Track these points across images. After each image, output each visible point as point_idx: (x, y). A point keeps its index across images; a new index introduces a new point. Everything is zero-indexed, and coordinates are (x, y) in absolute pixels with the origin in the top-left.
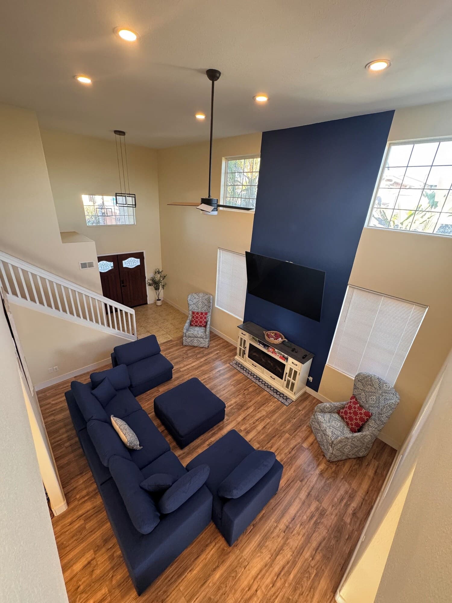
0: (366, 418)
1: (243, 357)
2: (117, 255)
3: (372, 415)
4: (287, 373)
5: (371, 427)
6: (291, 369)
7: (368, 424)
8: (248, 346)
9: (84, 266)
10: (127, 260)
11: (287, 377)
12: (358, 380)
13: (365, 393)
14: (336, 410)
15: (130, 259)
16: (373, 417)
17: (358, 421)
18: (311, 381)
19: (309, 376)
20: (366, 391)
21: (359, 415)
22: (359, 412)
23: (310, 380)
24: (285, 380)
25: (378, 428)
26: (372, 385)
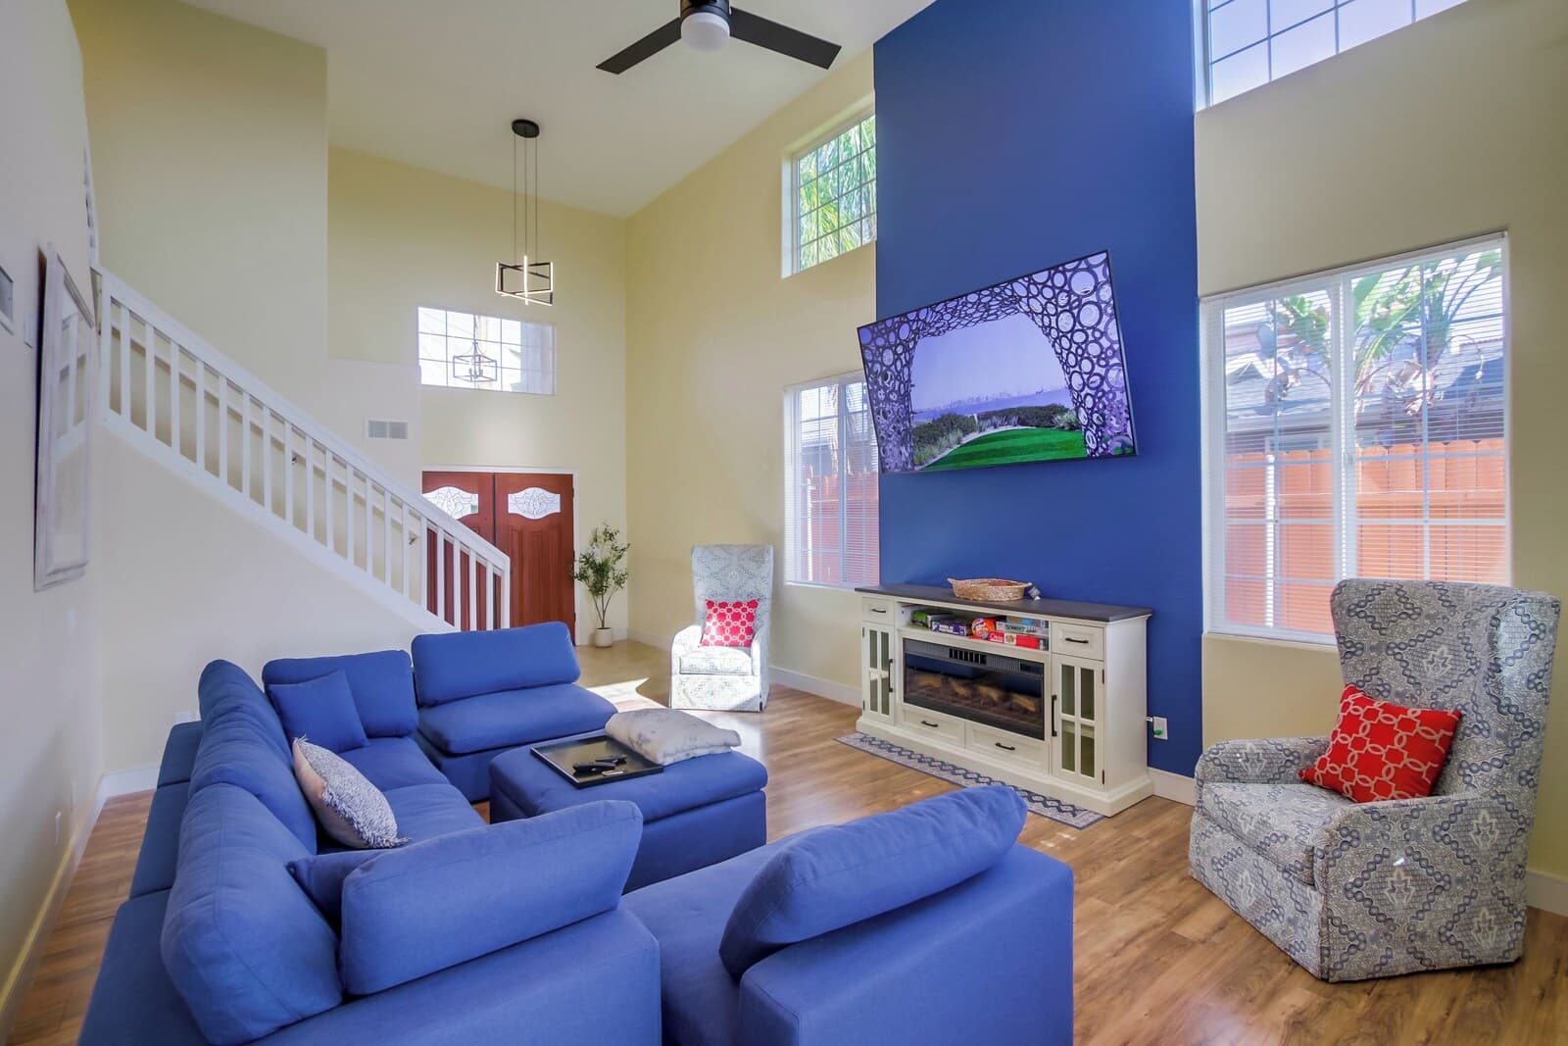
0: (1436, 737)
1: (886, 710)
2: (494, 475)
3: (1461, 716)
4: (1054, 698)
5: (1480, 768)
6: (1068, 671)
7: (1460, 766)
8: (896, 652)
9: (377, 429)
10: (523, 492)
11: (1060, 715)
12: (1349, 610)
13: (1395, 654)
14: (1293, 770)
15: (530, 491)
16: (1470, 720)
17: (1406, 760)
18: (1165, 736)
19: (1149, 714)
20: (1398, 646)
21: (1402, 733)
22: (1395, 721)
23: (1160, 733)
24: (1054, 734)
25: (1513, 760)
26: (1412, 613)
